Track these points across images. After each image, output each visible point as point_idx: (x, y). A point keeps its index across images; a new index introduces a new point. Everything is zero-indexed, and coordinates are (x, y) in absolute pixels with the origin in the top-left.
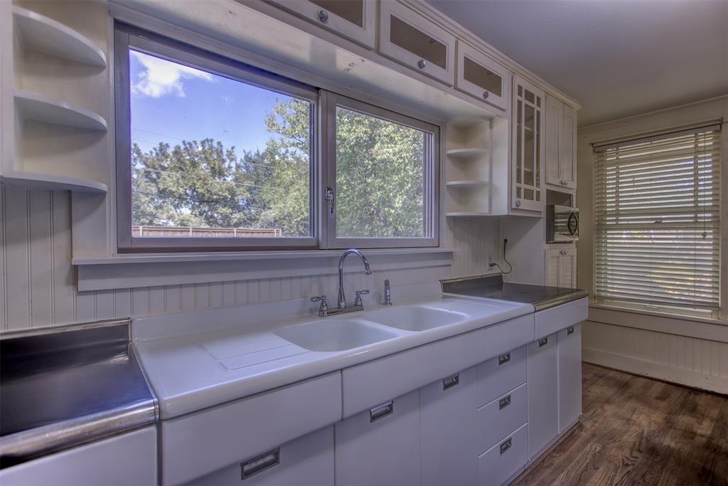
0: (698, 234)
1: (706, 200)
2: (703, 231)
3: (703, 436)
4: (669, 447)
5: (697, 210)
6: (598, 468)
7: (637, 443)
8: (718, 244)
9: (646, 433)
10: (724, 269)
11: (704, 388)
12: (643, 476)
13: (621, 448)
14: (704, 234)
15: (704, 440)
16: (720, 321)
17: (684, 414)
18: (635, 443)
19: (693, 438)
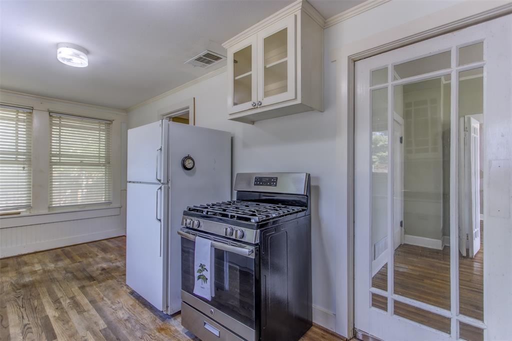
0: (20, 167)
1: (22, 148)
2: (23, 166)
3: (40, 270)
4: (30, 281)
5: (17, 153)
6: (6, 307)
7: (14, 288)
8: (30, 173)
9: (13, 282)
10: (33, 186)
11: (23, 253)
12: (31, 295)
13: (8, 294)
14: (24, 168)
15: (41, 271)
16: (31, 214)
17: (23, 267)
18: (13, 289)
19: (37, 273)
